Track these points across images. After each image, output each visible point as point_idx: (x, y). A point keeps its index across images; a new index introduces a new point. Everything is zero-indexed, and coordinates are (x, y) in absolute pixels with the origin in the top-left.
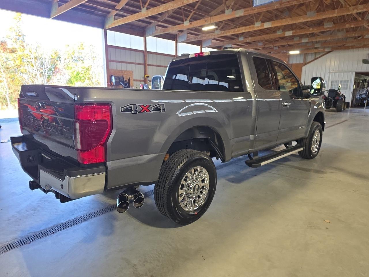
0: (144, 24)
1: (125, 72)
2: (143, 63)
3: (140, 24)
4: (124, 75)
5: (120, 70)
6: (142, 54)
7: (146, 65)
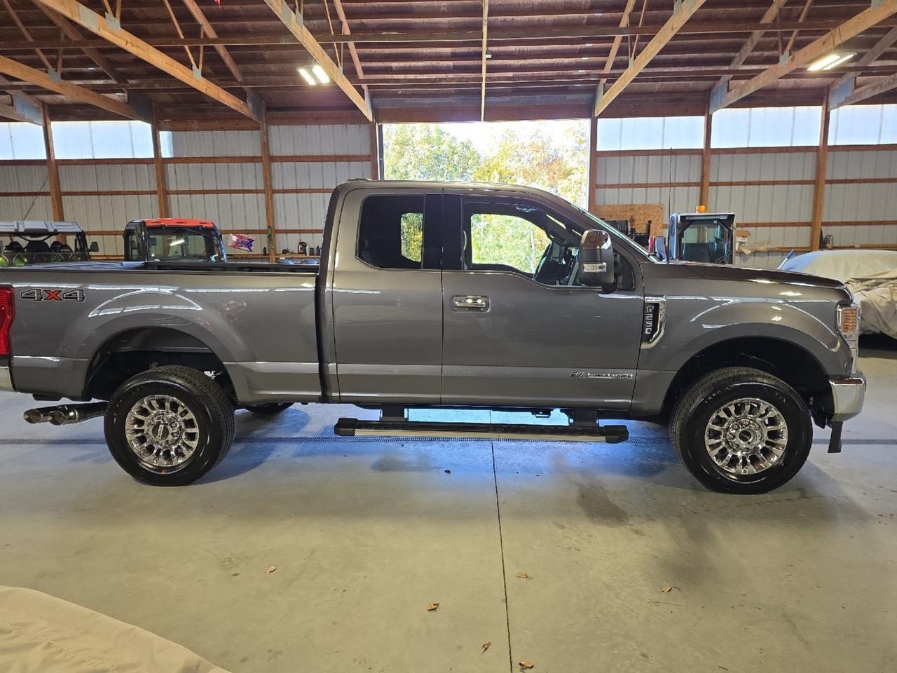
0: (706, 84)
1: (640, 208)
2: (699, 181)
3: (690, 86)
4: (637, 217)
5: (627, 206)
6: (696, 159)
7: (706, 184)
